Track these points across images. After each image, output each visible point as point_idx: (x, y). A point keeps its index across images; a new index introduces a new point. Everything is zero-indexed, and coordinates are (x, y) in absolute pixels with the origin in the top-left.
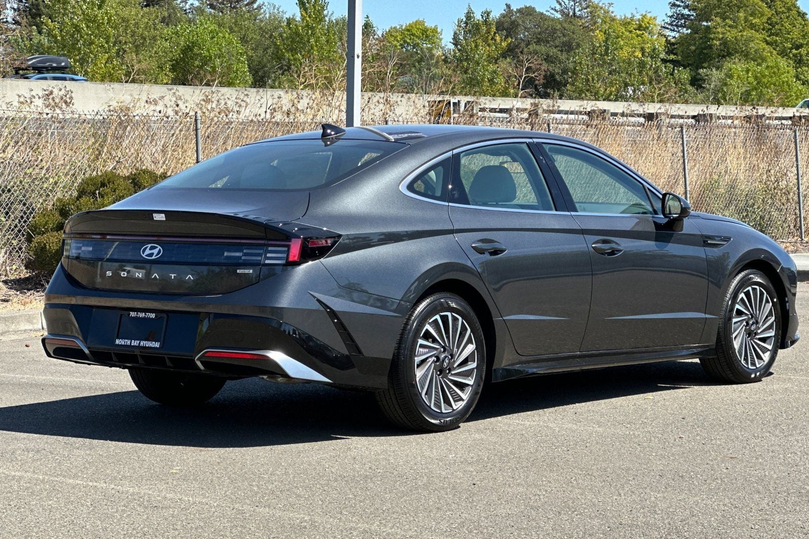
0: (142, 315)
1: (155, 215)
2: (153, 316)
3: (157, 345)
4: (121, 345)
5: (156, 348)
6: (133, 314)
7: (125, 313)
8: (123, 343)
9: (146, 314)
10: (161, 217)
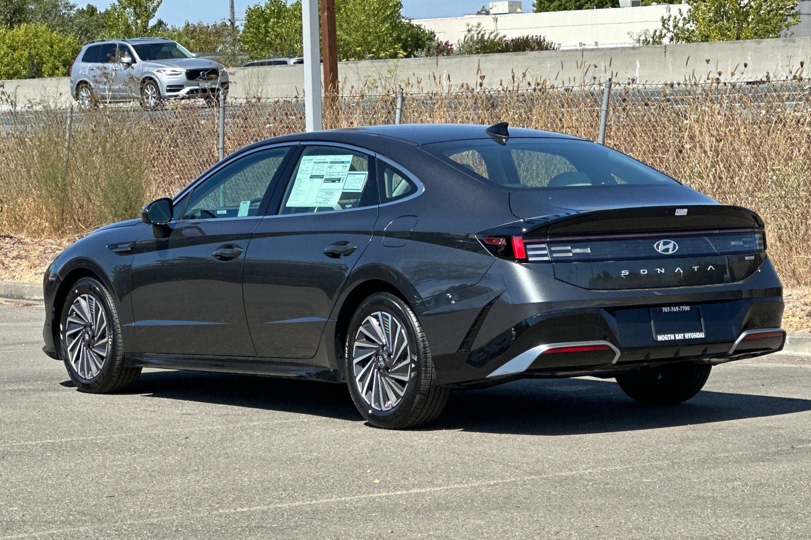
0: (675, 309)
1: (677, 211)
2: (687, 308)
3: (701, 335)
4: (665, 341)
5: (702, 338)
6: (665, 309)
7: (657, 309)
8: (667, 339)
9: (679, 308)
10: (684, 212)
